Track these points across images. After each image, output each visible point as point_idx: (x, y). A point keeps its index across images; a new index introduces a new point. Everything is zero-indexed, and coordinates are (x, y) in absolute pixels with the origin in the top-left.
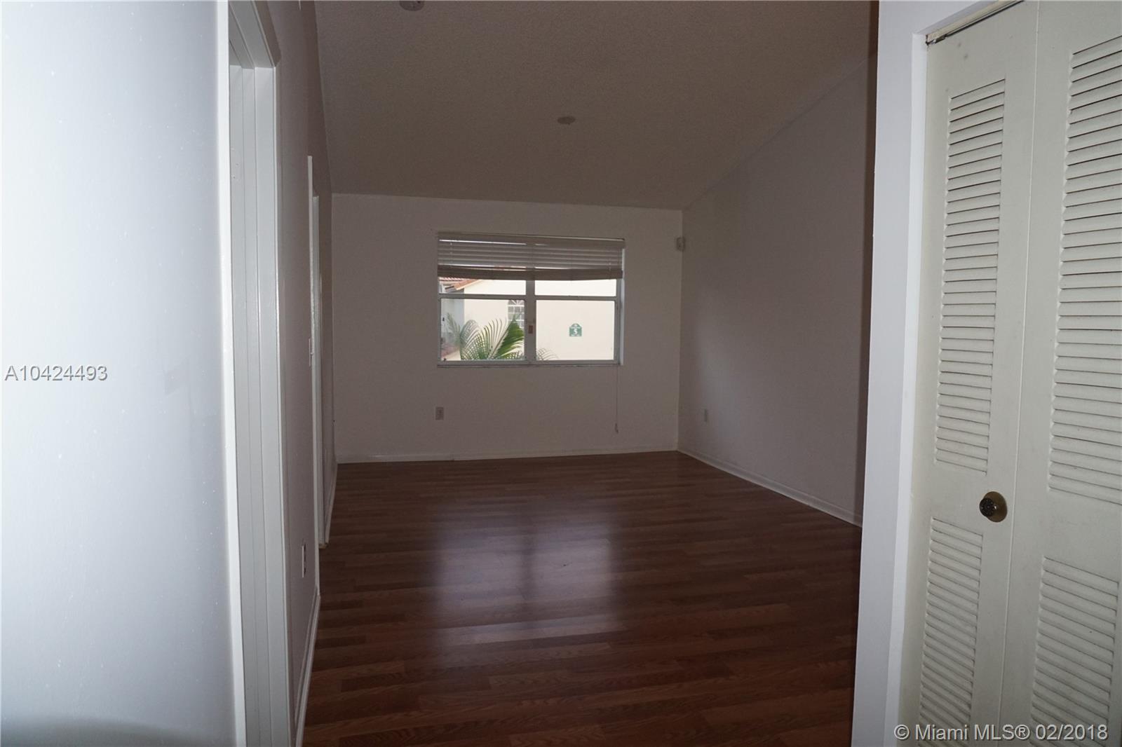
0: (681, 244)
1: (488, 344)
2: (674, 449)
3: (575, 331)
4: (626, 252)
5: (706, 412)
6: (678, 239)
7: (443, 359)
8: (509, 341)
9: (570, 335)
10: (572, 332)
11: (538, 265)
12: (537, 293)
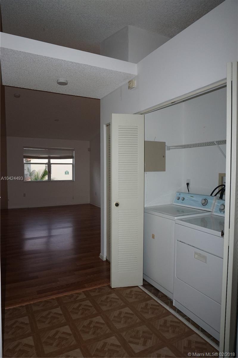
0: (89, 150)
1: (38, 177)
2: (89, 203)
3: (67, 173)
4: (75, 152)
5: (96, 193)
6: (88, 148)
7: (25, 180)
8: (44, 176)
9: (65, 174)
10: (66, 173)
11: (51, 155)
12: (51, 162)
